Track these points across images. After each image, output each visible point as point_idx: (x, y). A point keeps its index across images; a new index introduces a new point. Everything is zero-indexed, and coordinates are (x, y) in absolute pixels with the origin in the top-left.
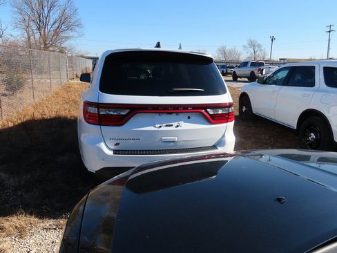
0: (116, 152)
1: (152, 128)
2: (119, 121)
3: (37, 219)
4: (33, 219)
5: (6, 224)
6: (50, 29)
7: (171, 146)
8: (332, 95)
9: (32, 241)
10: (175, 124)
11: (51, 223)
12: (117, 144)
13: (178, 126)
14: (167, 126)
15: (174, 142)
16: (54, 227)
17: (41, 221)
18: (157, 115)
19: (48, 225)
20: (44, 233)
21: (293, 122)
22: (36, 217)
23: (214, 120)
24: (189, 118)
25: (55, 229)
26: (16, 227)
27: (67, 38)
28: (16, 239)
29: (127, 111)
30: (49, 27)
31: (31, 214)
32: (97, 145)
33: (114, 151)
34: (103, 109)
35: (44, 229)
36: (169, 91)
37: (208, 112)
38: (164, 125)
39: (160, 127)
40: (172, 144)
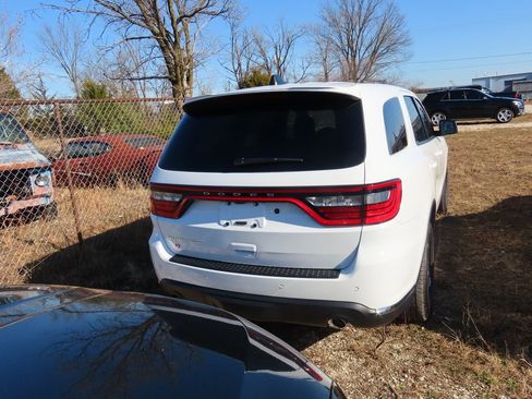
1: (214, 226)
7: (248, 260)
10: (251, 221)
12: (178, 246)
13: (255, 226)
14: (237, 223)
24: (277, 211)
37: (308, 204)
38: (234, 221)
39: (227, 224)
40: (250, 256)
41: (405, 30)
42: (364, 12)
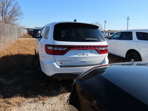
0: (61, 66)
1: (76, 56)
2: (62, 53)
3: (24, 99)
4: (23, 98)
5: (11, 101)
6: (8, 15)
7: (84, 64)
8: (141, 43)
9: (25, 108)
10: (86, 54)
11: (31, 100)
12: (61, 63)
13: (87, 55)
14: (82, 55)
15: (85, 62)
16: (33, 101)
17: (26, 99)
18: (79, 50)
19: (30, 101)
20: (29, 104)
21: (124, 55)
22: (24, 97)
23: (101, 52)
24: (91, 51)
25: (34, 102)
26: (16, 102)
27: (16, 19)
28: (18, 107)
29: (66, 48)
30: (7, 14)
31: (22, 96)
32: (53, 64)
33: (60, 66)
34: (56, 48)
35: (29, 103)
36: (84, 40)
37: (99, 49)
38: (81, 54)
39: (80, 55)
40: (85, 63)
41: (21, 10)
42: (8, 2)
